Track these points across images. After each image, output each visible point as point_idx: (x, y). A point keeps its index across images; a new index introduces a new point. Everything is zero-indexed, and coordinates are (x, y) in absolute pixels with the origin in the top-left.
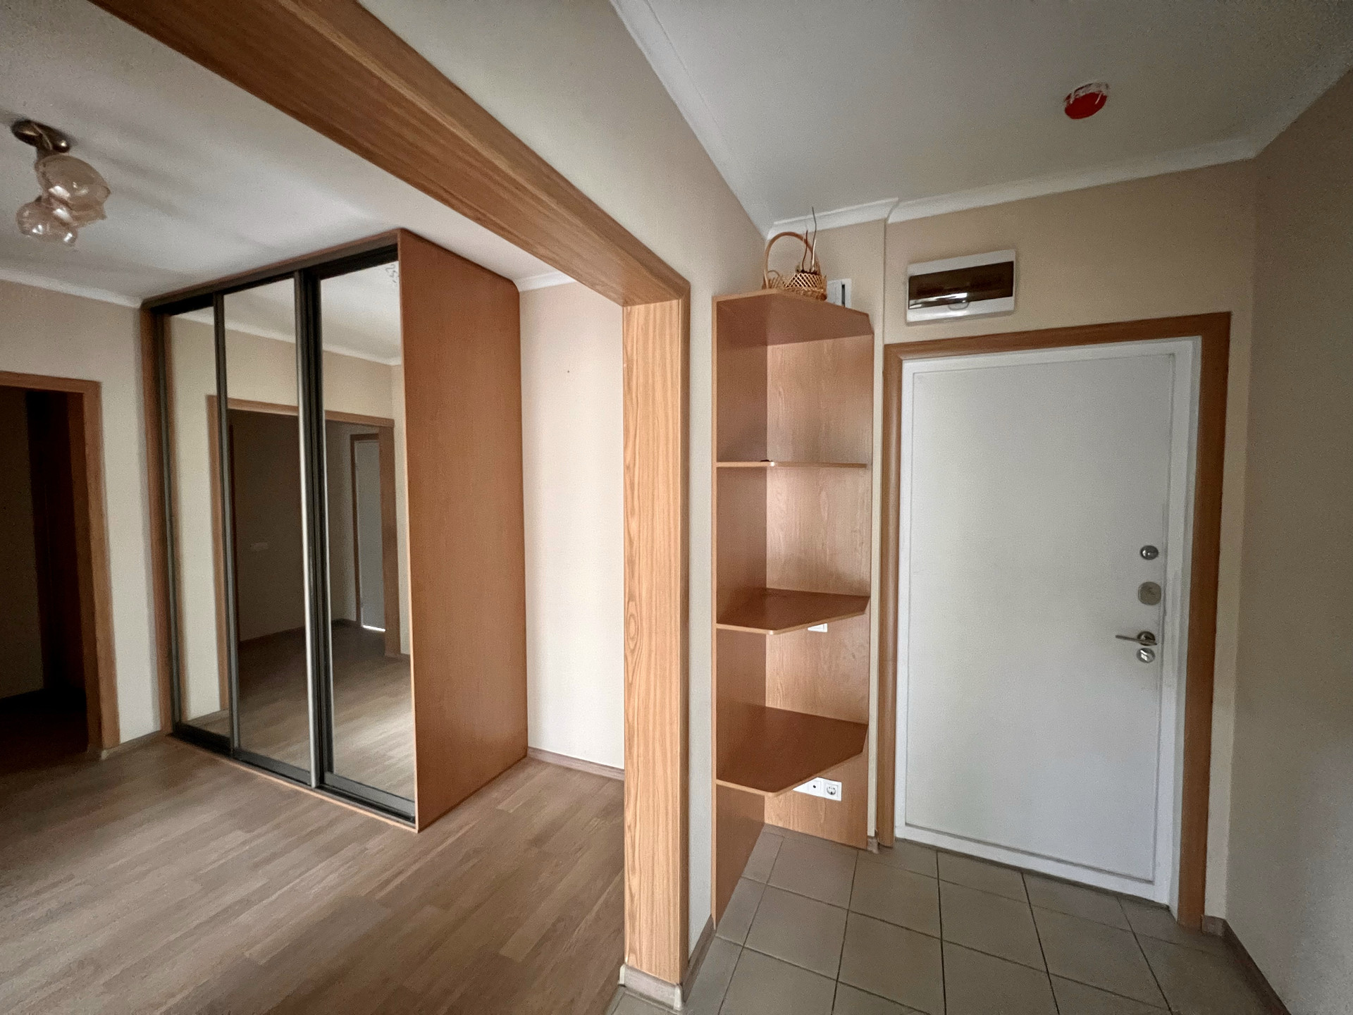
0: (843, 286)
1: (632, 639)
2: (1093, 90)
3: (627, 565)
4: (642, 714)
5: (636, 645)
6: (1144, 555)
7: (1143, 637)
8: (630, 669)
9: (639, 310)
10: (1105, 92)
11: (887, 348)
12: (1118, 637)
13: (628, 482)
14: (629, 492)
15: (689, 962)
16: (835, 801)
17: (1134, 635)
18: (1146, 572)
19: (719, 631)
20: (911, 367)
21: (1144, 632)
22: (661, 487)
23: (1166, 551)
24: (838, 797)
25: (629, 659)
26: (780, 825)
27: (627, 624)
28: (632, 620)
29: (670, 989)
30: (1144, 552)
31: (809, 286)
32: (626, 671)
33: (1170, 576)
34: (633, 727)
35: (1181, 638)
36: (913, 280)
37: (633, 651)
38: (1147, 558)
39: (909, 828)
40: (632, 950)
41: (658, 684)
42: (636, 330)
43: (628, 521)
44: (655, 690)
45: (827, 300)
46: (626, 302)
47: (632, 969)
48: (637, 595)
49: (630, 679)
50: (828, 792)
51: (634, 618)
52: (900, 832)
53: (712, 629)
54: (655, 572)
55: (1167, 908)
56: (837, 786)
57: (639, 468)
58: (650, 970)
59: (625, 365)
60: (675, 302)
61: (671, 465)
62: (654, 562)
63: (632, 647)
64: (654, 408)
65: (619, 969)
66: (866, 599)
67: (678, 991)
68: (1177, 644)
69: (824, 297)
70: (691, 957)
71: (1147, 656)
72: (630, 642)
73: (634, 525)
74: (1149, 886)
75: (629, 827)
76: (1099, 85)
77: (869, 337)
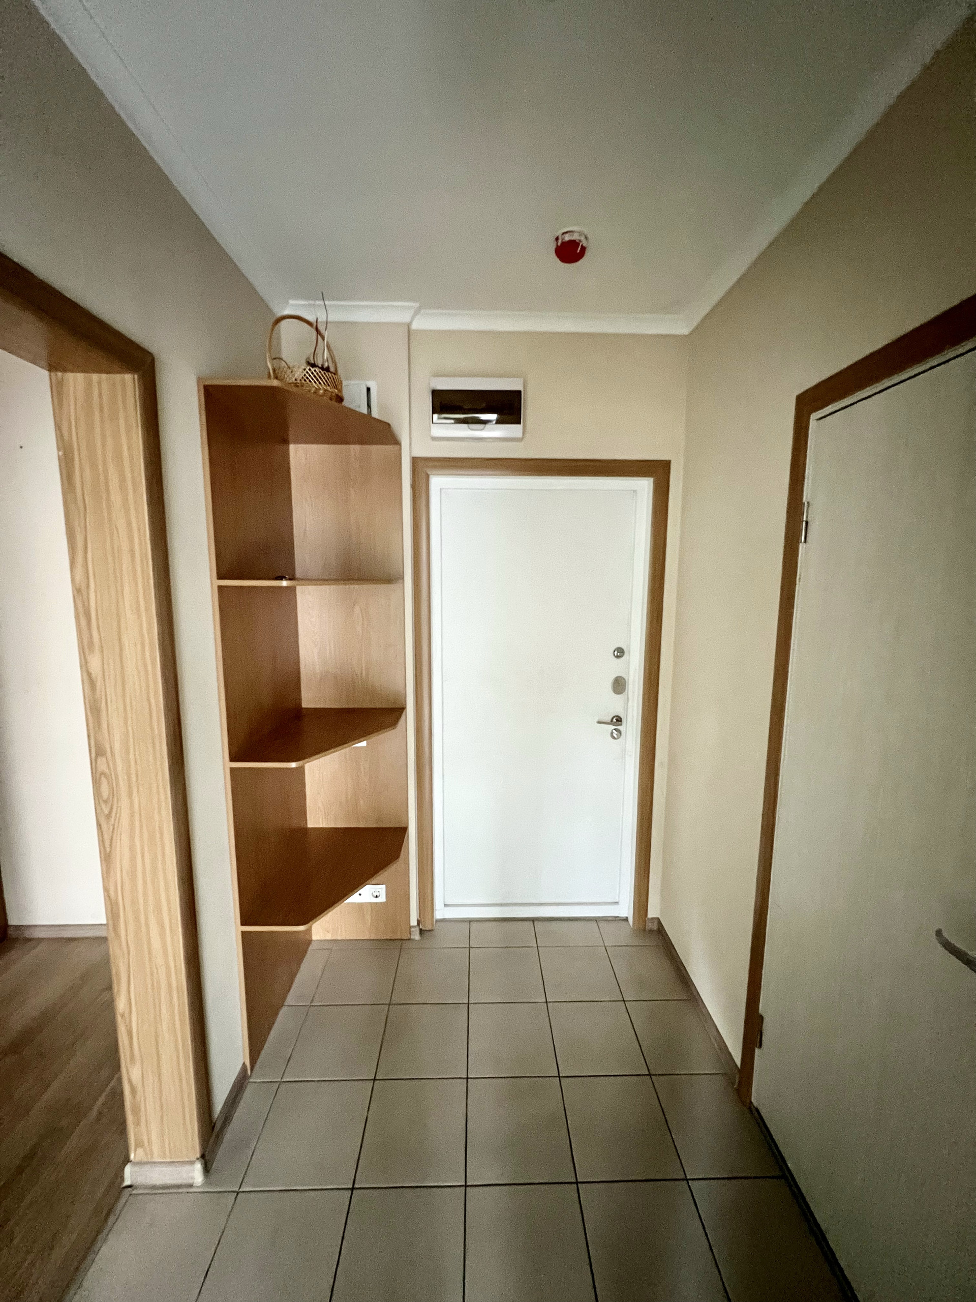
0: (368, 389)
1: (106, 802)
2: (575, 237)
3: (89, 714)
4: (127, 887)
5: (112, 808)
6: (616, 655)
7: (614, 720)
8: (107, 837)
9: (75, 381)
10: (584, 243)
11: (415, 461)
12: (599, 722)
13: (81, 610)
14: (83, 622)
15: (213, 1127)
16: (381, 903)
17: (609, 719)
18: (616, 668)
19: (232, 770)
20: (438, 482)
21: (618, 716)
22: (129, 616)
23: (629, 652)
24: (382, 899)
25: (104, 826)
26: (329, 937)
27: (96, 783)
28: (103, 779)
29: (187, 1168)
30: (616, 653)
31: (320, 383)
32: (102, 842)
33: (631, 673)
34: (117, 903)
35: (638, 716)
36: (435, 393)
37: (108, 816)
38: (618, 657)
39: (448, 908)
40: (139, 1144)
41: (146, 849)
42: (71, 408)
43: (85, 657)
44: (143, 856)
45: (344, 403)
46: (52, 367)
47: (140, 1163)
48: (108, 750)
49: (108, 850)
50: (373, 896)
51: (106, 777)
52: (440, 913)
53: (224, 769)
54: (130, 720)
55: (626, 919)
56: (381, 889)
57: (96, 592)
58: (164, 1156)
59: (61, 453)
60: (128, 377)
61: (140, 586)
62: (128, 708)
63: (107, 812)
64: (109, 513)
65: (123, 1170)
66: (401, 710)
67: (198, 1166)
68: (635, 723)
69: (340, 399)
70: (216, 1121)
71: (616, 734)
72: (103, 806)
73: (95, 663)
74: (616, 906)
75: (122, 1016)
76: (580, 233)
77: (396, 447)
